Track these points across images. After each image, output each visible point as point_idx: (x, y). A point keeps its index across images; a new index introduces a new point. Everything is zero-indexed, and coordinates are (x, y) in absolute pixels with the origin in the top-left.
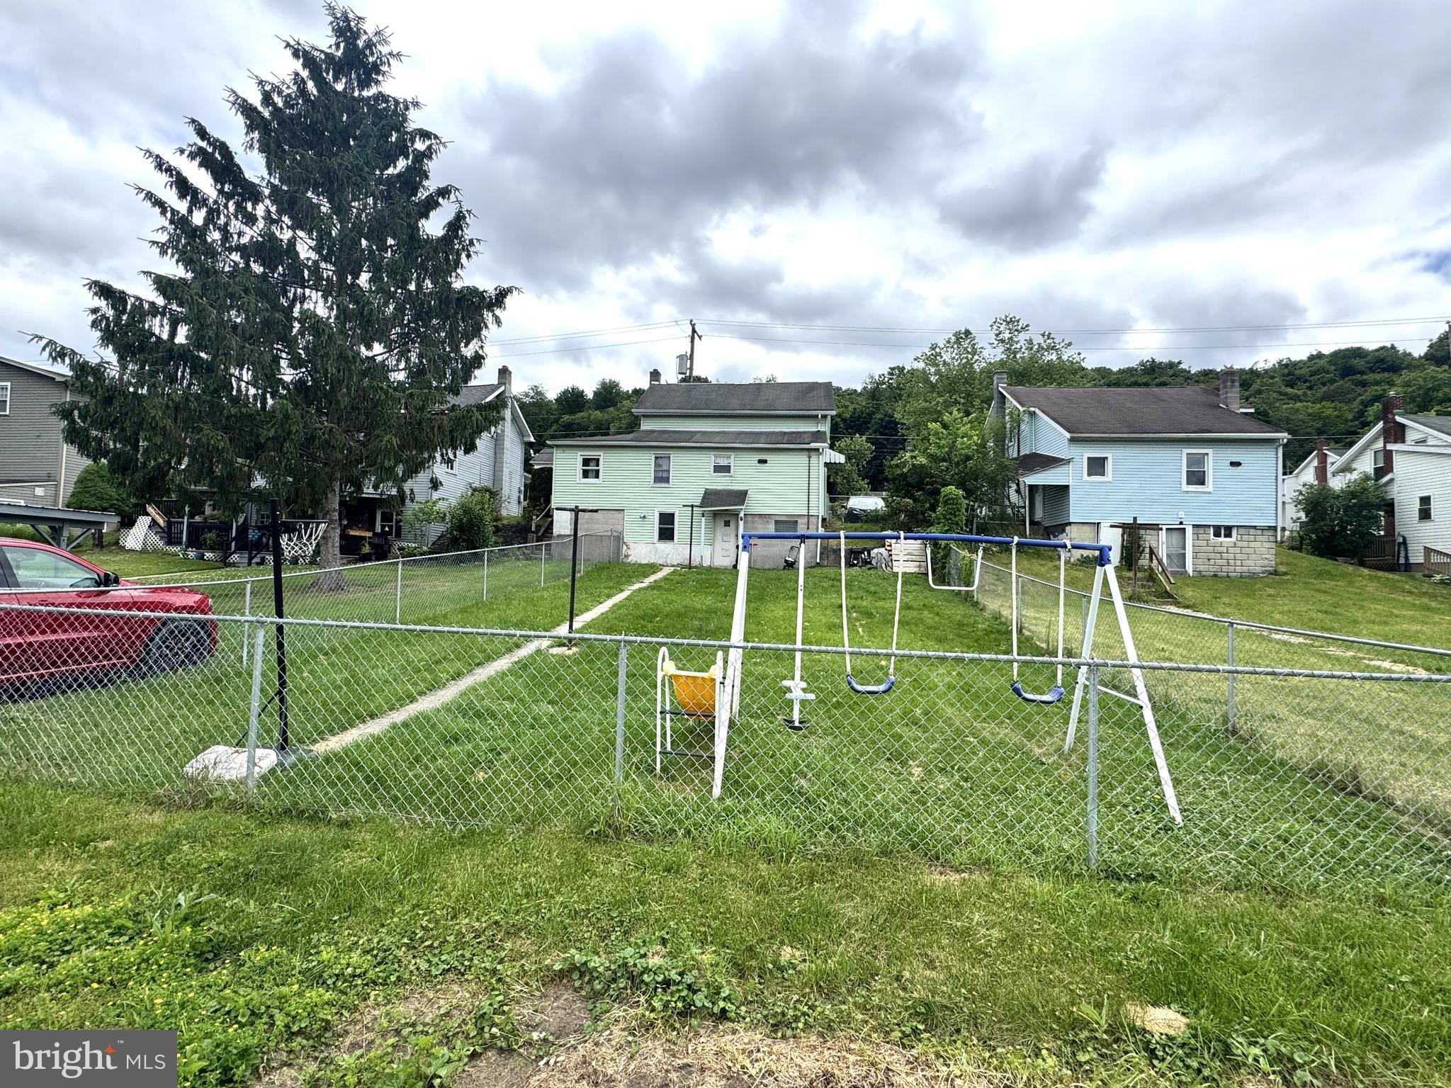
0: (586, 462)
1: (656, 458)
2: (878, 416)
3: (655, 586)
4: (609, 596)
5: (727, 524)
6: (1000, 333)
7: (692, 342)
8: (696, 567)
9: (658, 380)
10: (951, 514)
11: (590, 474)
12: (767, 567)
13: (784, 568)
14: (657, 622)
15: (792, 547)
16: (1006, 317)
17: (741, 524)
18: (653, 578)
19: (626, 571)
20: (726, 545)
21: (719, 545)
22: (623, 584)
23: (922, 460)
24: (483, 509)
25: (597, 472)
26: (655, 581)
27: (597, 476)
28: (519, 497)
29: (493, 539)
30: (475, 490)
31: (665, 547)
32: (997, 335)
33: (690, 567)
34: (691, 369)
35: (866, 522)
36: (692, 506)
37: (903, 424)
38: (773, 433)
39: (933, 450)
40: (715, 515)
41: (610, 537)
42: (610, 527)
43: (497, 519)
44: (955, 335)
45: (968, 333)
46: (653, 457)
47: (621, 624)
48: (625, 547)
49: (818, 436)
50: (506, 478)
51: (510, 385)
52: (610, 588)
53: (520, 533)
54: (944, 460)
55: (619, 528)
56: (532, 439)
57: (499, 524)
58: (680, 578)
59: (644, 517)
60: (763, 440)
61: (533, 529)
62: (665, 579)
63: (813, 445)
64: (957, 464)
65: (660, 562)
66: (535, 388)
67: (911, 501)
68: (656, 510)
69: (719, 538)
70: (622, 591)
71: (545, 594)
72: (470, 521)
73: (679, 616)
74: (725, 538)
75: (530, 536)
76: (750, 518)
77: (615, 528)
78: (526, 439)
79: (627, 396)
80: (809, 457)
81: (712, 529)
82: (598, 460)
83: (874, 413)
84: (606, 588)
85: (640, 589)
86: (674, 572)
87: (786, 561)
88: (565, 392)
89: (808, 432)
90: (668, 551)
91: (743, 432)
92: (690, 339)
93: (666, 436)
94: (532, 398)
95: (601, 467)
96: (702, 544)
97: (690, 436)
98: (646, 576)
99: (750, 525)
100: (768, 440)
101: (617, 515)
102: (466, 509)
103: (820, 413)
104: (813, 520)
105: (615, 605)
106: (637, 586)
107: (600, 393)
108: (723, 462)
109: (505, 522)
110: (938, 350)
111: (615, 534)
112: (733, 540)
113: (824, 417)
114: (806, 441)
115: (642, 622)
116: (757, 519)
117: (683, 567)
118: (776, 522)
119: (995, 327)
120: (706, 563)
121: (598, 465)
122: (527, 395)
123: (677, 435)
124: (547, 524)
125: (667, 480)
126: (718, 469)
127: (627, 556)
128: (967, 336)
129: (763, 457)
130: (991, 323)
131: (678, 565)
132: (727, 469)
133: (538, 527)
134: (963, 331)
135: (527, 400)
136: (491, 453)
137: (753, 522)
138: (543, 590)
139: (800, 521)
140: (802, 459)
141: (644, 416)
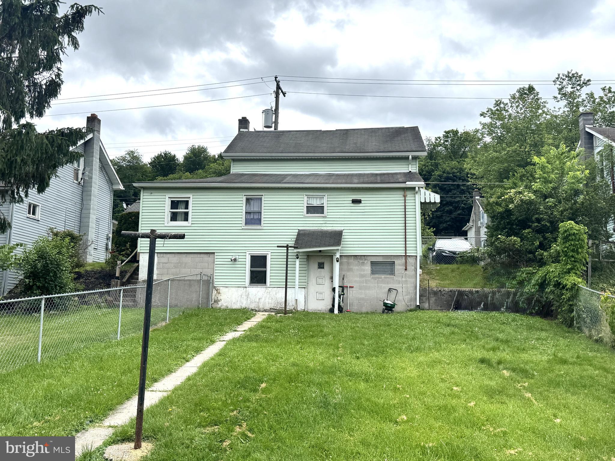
0: (174, 204)
1: (248, 200)
2: (437, 173)
3: (251, 336)
4: (198, 351)
5: (321, 266)
6: (562, 88)
7: (277, 97)
8: (291, 312)
9: (247, 127)
10: (573, 251)
11: (179, 217)
12: (364, 310)
13: (383, 312)
14: (264, 391)
15: (390, 290)
16: (569, 73)
17: (337, 266)
18: (247, 325)
19: (217, 319)
20: (320, 288)
21: (313, 288)
22: (215, 333)
23: (529, 196)
24: (59, 253)
25: (186, 214)
26: (250, 329)
27: (186, 219)
28: (107, 245)
29: (72, 285)
30: (56, 234)
31: (257, 291)
32: (560, 90)
33: (286, 312)
34: (276, 123)
35: (461, 263)
36: (287, 247)
37: (471, 174)
38: (364, 175)
39: (536, 186)
40: (309, 256)
41: (199, 281)
42: (198, 271)
43: (79, 265)
44: (518, 91)
45: (531, 89)
46: (245, 198)
47: (214, 395)
48: (215, 292)
49: (410, 176)
50: (92, 224)
51: (99, 131)
52: (200, 339)
53: (103, 279)
54: (551, 196)
55: (208, 272)
56: (121, 187)
57: (82, 270)
58: (278, 325)
59: (235, 260)
60: (356, 181)
61: (117, 274)
62: (261, 326)
63: (409, 184)
64: (567, 199)
65: (252, 306)
66: (131, 153)
67: (519, 240)
68: (248, 253)
69: (313, 280)
70: (213, 342)
71: (119, 351)
72: (45, 266)
73: (290, 379)
74: (320, 281)
75: (113, 282)
76: (345, 260)
77: (206, 271)
78: (115, 187)
79: (214, 160)
80: (405, 196)
81: (305, 271)
82: (187, 203)
83: (433, 171)
84: (193, 339)
85: (234, 341)
86: (269, 318)
87: (385, 304)
88: (159, 157)
89: (400, 173)
90: (260, 295)
91: (333, 175)
92: (274, 95)
93: (257, 178)
94: (129, 162)
95: (190, 210)
96: (297, 287)
97: (281, 178)
98: (239, 323)
99: (345, 267)
100: (362, 180)
101: (206, 257)
102: (42, 255)
103: (410, 155)
104: (410, 261)
105: (205, 365)
106: (230, 336)
107: (190, 158)
108: (316, 203)
109: (88, 268)
110: (502, 106)
111: (205, 278)
112: (327, 282)
113: (415, 158)
114: (400, 180)
115: (243, 392)
116: (352, 260)
117: (278, 312)
118: (373, 263)
119: (558, 83)
120: (301, 307)
121: (187, 208)
122: (124, 159)
123: (267, 178)
124: (132, 270)
125: (258, 222)
126: (311, 210)
127: (217, 301)
128: (530, 92)
129: (357, 197)
130: (554, 79)
131: (271, 310)
132: (318, 210)
133: (123, 273)
134: (527, 86)
135: (124, 164)
136: (77, 199)
137: (348, 263)
138: (118, 344)
139: (397, 262)
140: (396, 199)
141: (234, 160)
